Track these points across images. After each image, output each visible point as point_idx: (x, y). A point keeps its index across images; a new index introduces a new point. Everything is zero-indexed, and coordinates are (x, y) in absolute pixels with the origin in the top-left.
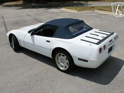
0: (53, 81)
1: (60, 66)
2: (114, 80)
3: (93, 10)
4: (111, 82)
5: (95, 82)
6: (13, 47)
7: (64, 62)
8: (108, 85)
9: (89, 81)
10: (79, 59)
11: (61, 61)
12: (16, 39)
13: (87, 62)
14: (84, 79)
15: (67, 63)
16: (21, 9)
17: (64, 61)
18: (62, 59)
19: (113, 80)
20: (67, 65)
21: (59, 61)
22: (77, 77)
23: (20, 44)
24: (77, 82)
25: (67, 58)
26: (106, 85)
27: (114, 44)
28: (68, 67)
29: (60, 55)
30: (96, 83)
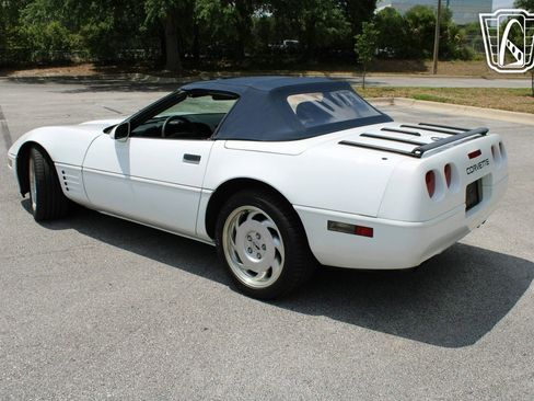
0: (207, 332)
1: (242, 269)
2: (497, 329)
3: (392, 101)
4: (483, 339)
5: (410, 337)
6: (34, 205)
7: (261, 251)
8: (469, 348)
9: (379, 335)
10: (333, 226)
11: (249, 244)
12: (46, 164)
13: (371, 236)
14: (353, 326)
15: (277, 254)
16: (84, 91)
17: (260, 243)
18: (254, 236)
19: (489, 330)
20: (276, 261)
21: (241, 245)
22: (323, 317)
23: (64, 187)
24: (323, 336)
25: (275, 227)
26: (459, 349)
27: (490, 174)
28: (278, 270)
29: (243, 219)
30: (412, 341)
